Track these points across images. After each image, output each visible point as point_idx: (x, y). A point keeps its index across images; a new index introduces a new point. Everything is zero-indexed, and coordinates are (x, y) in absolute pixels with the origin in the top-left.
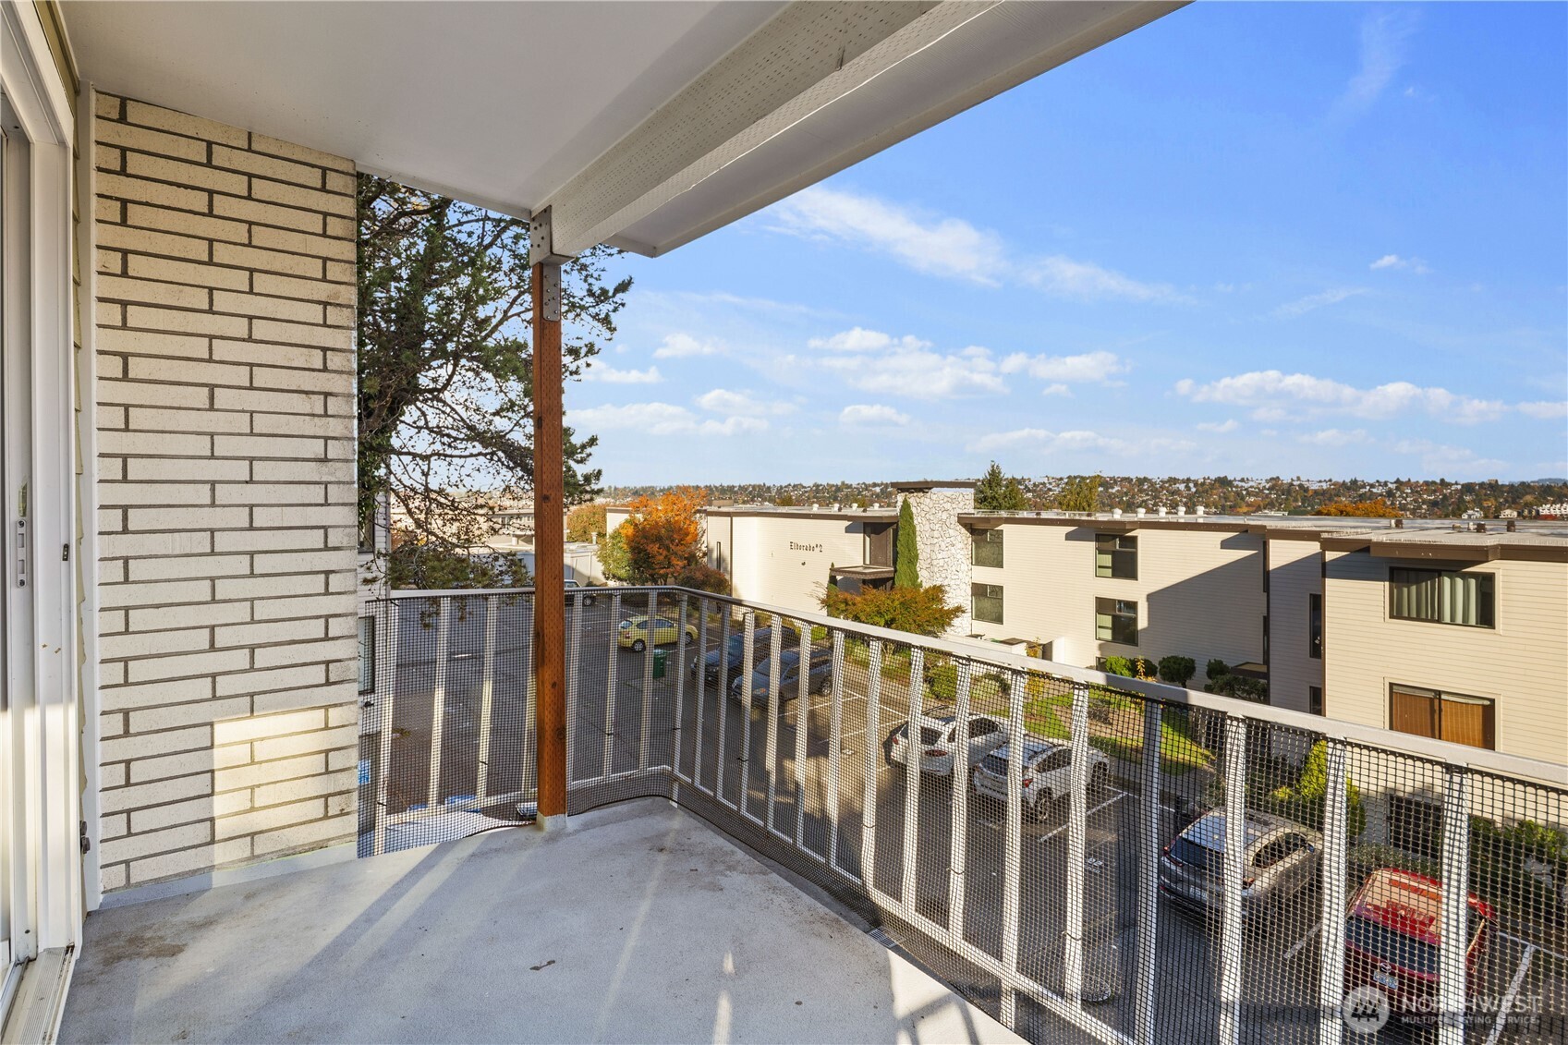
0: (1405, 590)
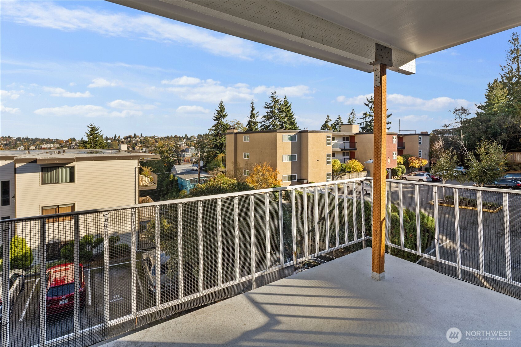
0: (47, 174)
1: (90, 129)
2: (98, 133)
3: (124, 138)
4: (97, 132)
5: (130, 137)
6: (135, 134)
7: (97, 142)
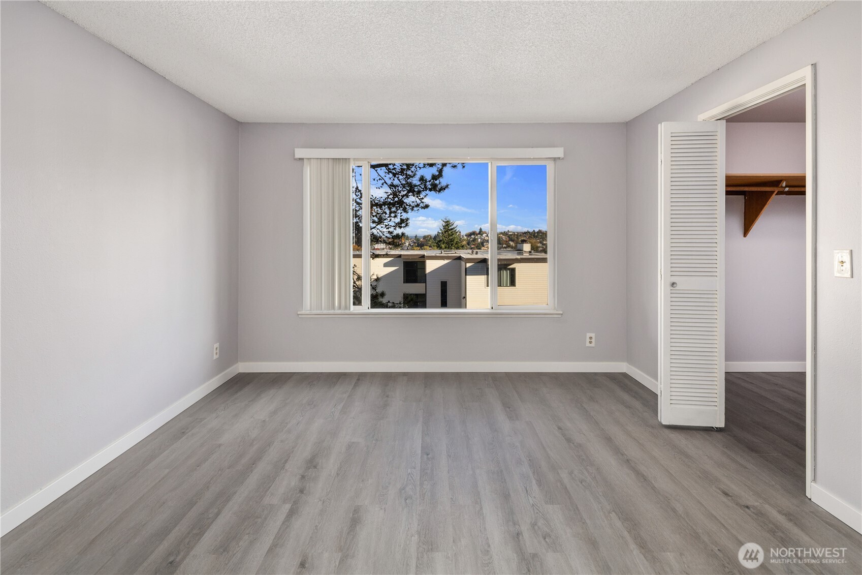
1: (444, 224)
2: (454, 228)
3: (466, 236)
4: (452, 227)
5: (474, 233)
6: (481, 229)
7: (453, 241)
